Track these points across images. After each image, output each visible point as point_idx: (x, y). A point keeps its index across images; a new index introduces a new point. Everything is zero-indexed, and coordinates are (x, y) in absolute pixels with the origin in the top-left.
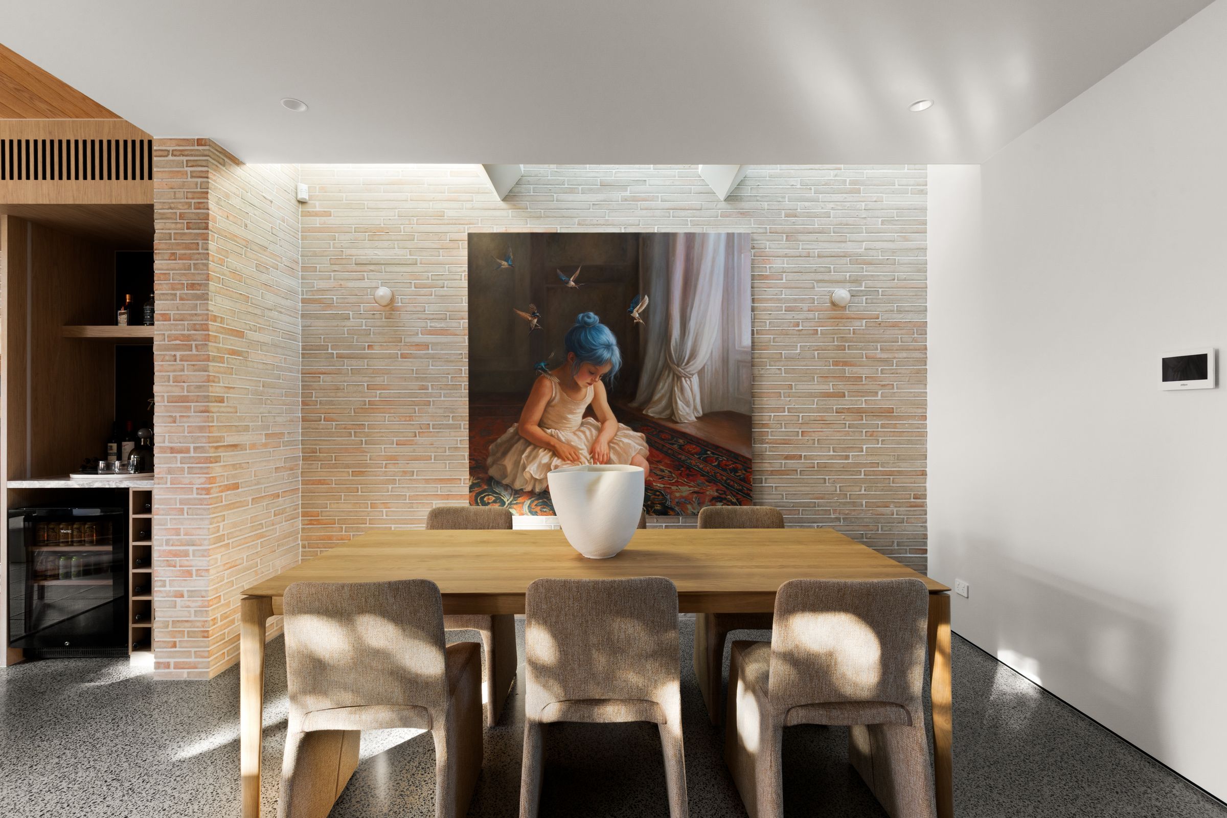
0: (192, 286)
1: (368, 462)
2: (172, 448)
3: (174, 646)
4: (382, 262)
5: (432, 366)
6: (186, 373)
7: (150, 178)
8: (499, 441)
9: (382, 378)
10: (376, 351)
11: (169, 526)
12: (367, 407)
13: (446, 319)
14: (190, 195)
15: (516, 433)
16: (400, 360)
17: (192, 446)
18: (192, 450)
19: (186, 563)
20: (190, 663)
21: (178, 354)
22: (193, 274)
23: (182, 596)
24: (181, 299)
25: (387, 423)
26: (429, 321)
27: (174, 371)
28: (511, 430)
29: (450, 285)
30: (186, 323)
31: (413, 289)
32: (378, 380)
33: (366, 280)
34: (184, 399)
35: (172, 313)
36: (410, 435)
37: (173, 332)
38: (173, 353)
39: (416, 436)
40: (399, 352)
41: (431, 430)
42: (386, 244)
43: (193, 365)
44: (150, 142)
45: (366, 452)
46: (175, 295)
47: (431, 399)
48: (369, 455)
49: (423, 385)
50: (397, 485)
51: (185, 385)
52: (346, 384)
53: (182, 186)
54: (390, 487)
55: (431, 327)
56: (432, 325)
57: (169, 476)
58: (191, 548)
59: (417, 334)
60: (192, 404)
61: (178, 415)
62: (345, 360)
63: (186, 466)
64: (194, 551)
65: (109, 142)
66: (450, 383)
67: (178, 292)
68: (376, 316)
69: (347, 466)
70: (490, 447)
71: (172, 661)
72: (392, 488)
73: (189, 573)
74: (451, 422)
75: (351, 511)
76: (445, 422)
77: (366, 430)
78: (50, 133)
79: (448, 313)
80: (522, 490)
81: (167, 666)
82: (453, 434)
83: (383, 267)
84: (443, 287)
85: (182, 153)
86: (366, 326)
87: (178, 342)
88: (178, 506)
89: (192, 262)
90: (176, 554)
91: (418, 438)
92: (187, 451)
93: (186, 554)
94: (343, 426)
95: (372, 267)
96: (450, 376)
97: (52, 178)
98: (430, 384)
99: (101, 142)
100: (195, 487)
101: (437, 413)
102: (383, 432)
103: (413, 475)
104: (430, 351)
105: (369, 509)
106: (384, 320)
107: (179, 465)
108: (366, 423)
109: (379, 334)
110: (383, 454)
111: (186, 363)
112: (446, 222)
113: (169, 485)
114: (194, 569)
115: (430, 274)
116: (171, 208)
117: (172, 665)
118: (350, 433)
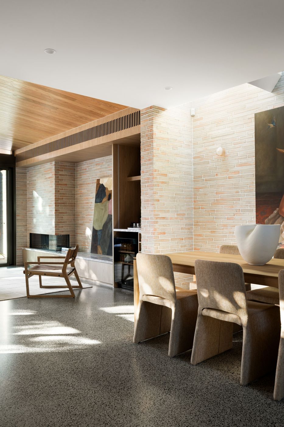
0: (149, 160)
1: (216, 227)
2: (145, 218)
4: (221, 135)
5: (241, 181)
6: (148, 191)
7: (140, 124)
8: (270, 217)
9: (221, 189)
10: (219, 176)
12: (216, 202)
13: (247, 158)
15: (278, 213)
16: (228, 179)
17: (150, 217)
21: (146, 184)
24: (147, 165)
25: (223, 209)
26: (239, 160)
27: (145, 191)
28: (275, 212)
30: (148, 173)
31: (233, 145)
33: (215, 145)
34: (148, 200)
35: (145, 170)
37: (145, 177)
39: (234, 215)
40: (228, 176)
41: (241, 212)
42: (222, 127)
43: (150, 188)
44: (140, 111)
45: (215, 222)
47: (240, 197)
48: (216, 224)
49: (237, 191)
50: (227, 238)
51: (148, 195)
52: (208, 192)
53: (147, 125)
55: (240, 162)
56: (241, 161)
57: (145, 228)
59: (235, 166)
60: (150, 202)
61: (146, 206)
62: (208, 181)
63: (148, 224)
66: (248, 189)
67: (146, 163)
68: (219, 161)
69: (209, 229)
70: (265, 221)
72: (225, 239)
74: (249, 208)
75: (210, 249)
76: (246, 208)
77: (216, 213)
79: (247, 155)
80: (281, 243)
83: (221, 137)
84: (245, 142)
85: (147, 113)
86: (215, 166)
87: (146, 180)
89: (149, 151)
91: (235, 216)
94: (207, 211)
95: (217, 139)
96: (248, 186)
98: (240, 190)
100: (151, 232)
101: (243, 204)
102: (221, 214)
103: (233, 234)
104: (240, 174)
105: (217, 249)
106: (222, 162)
108: (216, 209)
109: (220, 168)
110: (222, 223)
111: (148, 188)
113: (145, 231)
115: (239, 137)
116: (144, 133)
118: (210, 214)
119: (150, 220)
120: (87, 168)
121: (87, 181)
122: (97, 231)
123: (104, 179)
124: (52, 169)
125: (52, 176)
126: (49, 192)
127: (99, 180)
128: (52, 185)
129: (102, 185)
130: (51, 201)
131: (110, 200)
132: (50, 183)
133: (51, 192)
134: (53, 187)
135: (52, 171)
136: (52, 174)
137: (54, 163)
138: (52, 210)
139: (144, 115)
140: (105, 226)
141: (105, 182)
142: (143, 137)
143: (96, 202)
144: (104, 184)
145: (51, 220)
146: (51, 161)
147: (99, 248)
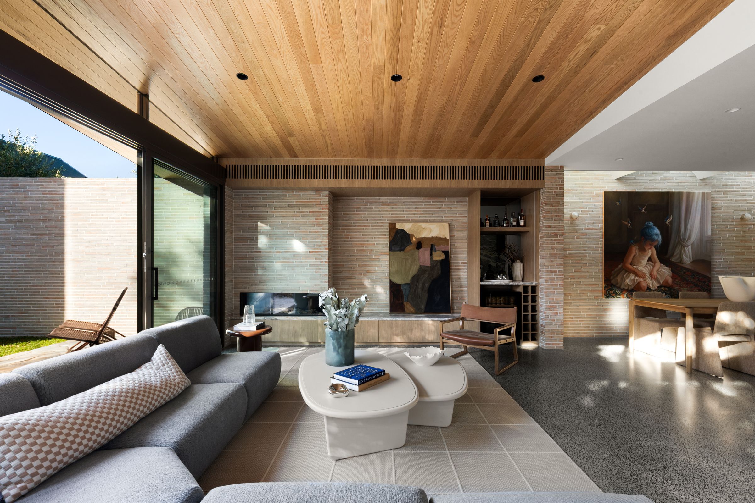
0: (558, 216)
2: (551, 271)
3: (552, 338)
5: (588, 241)
6: (556, 245)
7: (543, 179)
8: (615, 270)
11: (550, 297)
13: (593, 224)
14: (558, 185)
15: (622, 267)
16: (576, 239)
17: (558, 270)
18: (558, 271)
19: (556, 310)
20: (557, 343)
21: (553, 239)
22: (559, 212)
23: (554, 321)
24: (554, 220)
27: (552, 244)
28: (620, 266)
29: (595, 211)
30: (556, 228)
31: (581, 212)
32: (567, 247)
34: (556, 254)
35: (551, 225)
36: (579, 268)
37: (551, 231)
38: (551, 238)
40: (575, 236)
41: (588, 266)
42: (571, 195)
44: (544, 167)
47: (587, 254)
49: (584, 249)
51: (556, 249)
53: (555, 182)
54: (572, 287)
55: (588, 227)
57: (550, 280)
58: (557, 305)
59: (582, 229)
60: (558, 256)
61: (553, 259)
63: (556, 277)
64: (558, 305)
65: (530, 167)
66: (594, 248)
67: (553, 218)
68: (567, 223)
70: (612, 272)
71: (551, 343)
73: (557, 313)
74: (595, 263)
76: (592, 263)
78: (510, 164)
79: (594, 222)
80: (624, 289)
81: (549, 344)
82: (596, 267)
83: (570, 204)
84: (592, 212)
85: (555, 171)
87: (553, 235)
88: (553, 290)
89: (558, 208)
90: (552, 307)
91: (582, 269)
92: (556, 272)
93: (556, 307)
97: (510, 179)
98: (587, 249)
99: (527, 167)
100: (559, 284)
101: (589, 260)
103: (580, 283)
104: (587, 236)
106: (570, 224)
107: (553, 276)
109: (568, 229)
111: (556, 242)
112: (594, 187)
113: (550, 283)
114: (558, 312)
115: (587, 207)
116: (551, 189)
117: (551, 344)
119: (558, 273)
120: (361, 206)
121: (361, 223)
122: (399, 286)
123: (404, 224)
124: (321, 201)
125: (321, 210)
126: (311, 232)
127: (395, 224)
128: (321, 224)
129: (402, 230)
130: (317, 245)
131: (421, 249)
132: (315, 220)
133: (316, 232)
134: (321, 225)
135: (321, 204)
136: (321, 207)
137: (327, 193)
138: (319, 258)
139: (551, 172)
140: (416, 278)
141: (407, 227)
142: (548, 192)
143: (391, 250)
144: (405, 230)
145: (316, 272)
146: (318, 190)
147: (408, 306)
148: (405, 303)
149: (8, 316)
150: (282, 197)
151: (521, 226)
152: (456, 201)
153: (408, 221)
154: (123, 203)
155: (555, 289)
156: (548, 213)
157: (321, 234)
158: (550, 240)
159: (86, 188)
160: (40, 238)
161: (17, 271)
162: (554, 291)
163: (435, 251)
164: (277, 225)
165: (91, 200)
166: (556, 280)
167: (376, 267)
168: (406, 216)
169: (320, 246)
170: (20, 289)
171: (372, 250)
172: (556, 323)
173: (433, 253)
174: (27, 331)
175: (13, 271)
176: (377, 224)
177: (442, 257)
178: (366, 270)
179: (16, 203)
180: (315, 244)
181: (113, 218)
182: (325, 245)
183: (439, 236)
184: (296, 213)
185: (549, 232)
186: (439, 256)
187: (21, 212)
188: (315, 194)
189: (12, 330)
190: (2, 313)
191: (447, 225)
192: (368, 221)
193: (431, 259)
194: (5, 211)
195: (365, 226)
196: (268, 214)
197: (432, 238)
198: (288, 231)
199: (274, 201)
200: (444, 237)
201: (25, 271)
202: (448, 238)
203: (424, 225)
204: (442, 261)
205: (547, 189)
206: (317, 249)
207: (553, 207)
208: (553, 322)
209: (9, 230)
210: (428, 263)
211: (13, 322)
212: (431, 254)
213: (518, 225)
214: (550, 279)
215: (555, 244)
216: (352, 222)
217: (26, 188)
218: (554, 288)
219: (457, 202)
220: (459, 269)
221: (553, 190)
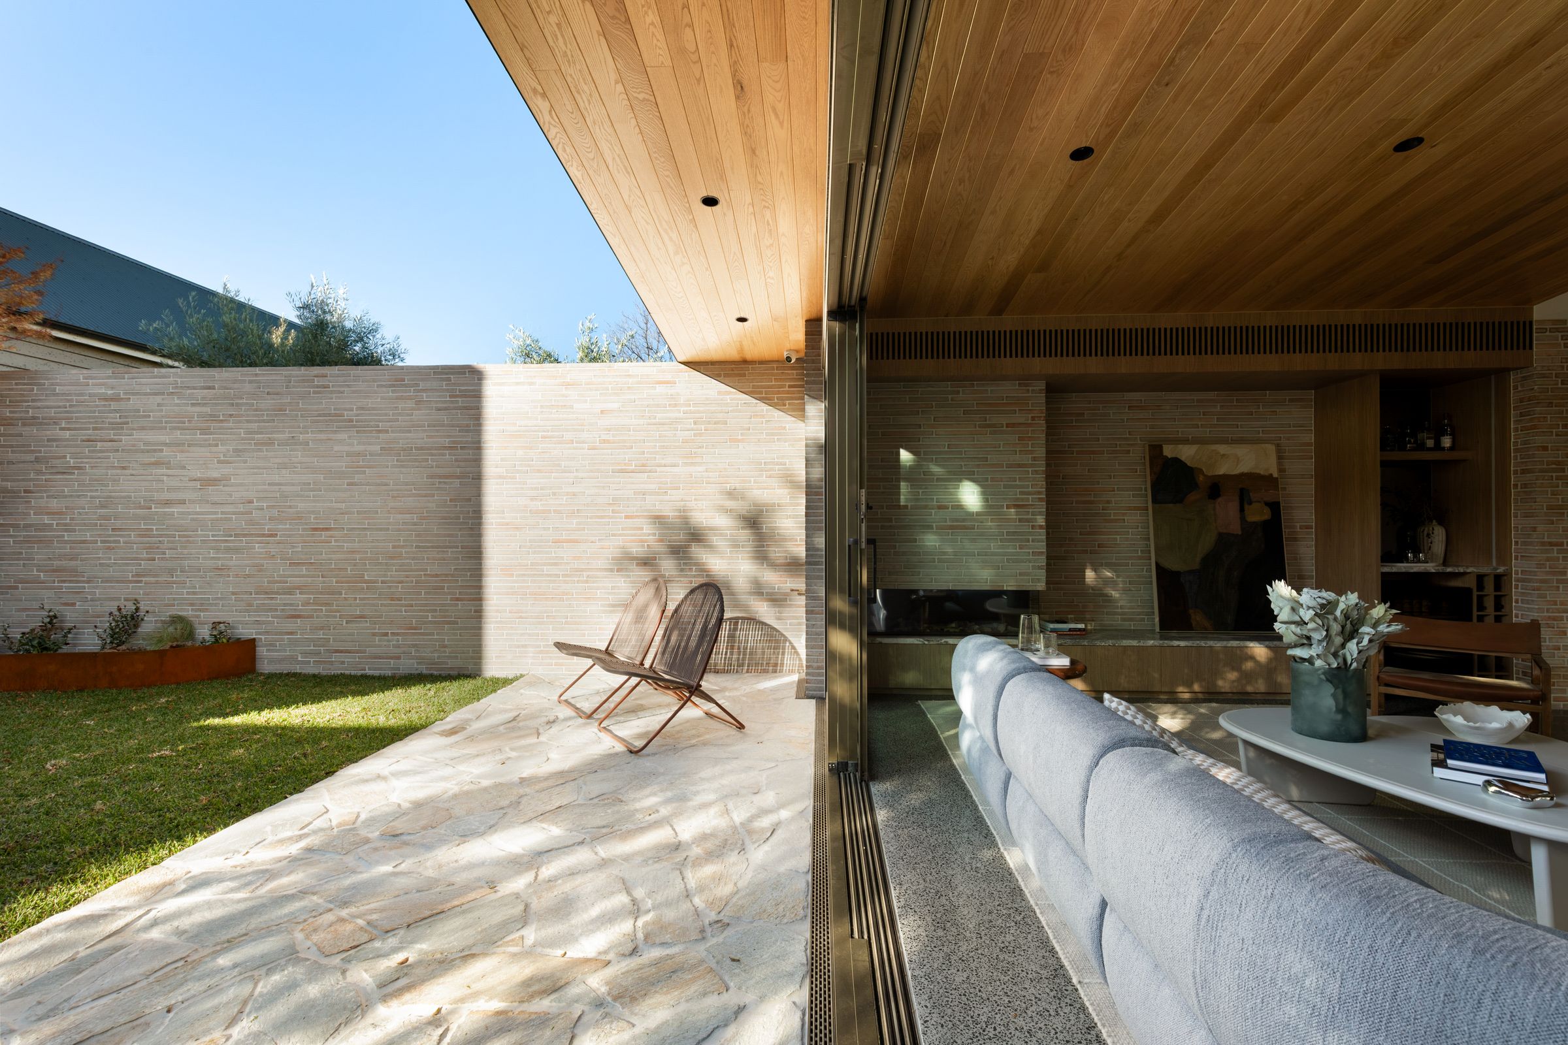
0: (1564, 426)
2: (1550, 543)
6: (1560, 488)
7: (1531, 348)
11: (1548, 599)
14: (1564, 361)
17: (1565, 541)
18: (1565, 544)
19: (1562, 626)
21: (1554, 475)
22: (1566, 418)
23: (1559, 649)
24: (1557, 435)
27: (1552, 487)
30: (1560, 452)
34: (1560, 507)
35: (1550, 445)
37: (1550, 459)
38: (1551, 474)
44: (1531, 323)
46: (1552, 432)
58: (1565, 615)
61: (1555, 519)
65: (1501, 322)
73: (1564, 633)
78: (1456, 318)
85: (1557, 330)
87: (1554, 466)
88: (1555, 584)
90: (1554, 619)
92: (1562, 545)
93: (1562, 619)
97: (1457, 349)
99: (1494, 323)
107: (1556, 555)
111: (1560, 482)
113: (1548, 569)
119: (1565, 547)
120: (1086, 412)
121: (1086, 446)
122: (1177, 574)
123: (1180, 446)
124: (1030, 402)
125: (1030, 422)
126: (1009, 466)
127: (1161, 447)
128: (1030, 449)
129: (1176, 460)
130: (1021, 493)
131: (1220, 500)
132: (1017, 442)
133: (1020, 466)
134: (1031, 452)
135: (1030, 408)
136: (1030, 416)
137: (1042, 385)
138: (1027, 519)
139: (1548, 333)
140: (1211, 560)
141: (1187, 453)
142: (1544, 376)
143: (1154, 501)
144: (1183, 459)
145: (1020, 548)
146: (1025, 379)
147: (1197, 617)
148: (1191, 611)
149: (386, 634)
150: (950, 396)
151: (1443, 449)
152: (1287, 398)
153: (1186, 441)
154: (602, 412)
155: (1558, 581)
156: (1542, 420)
157: (1030, 469)
158: (1546, 478)
159: (531, 384)
160: (445, 483)
161: (403, 547)
162: (1559, 587)
163: (1250, 503)
164: (940, 453)
165: (542, 407)
166: (1561, 562)
167: (1118, 537)
168: (1180, 430)
169: (1029, 493)
170: (407, 582)
171: (1108, 502)
172: (1563, 655)
173: (1246, 507)
174: (420, 663)
175: (394, 547)
176: (1118, 449)
177: (1266, 515)
178: (1097, 543)
179: (399, 414)
180: (1018, 490)
181: (583, 442)
182: (1039, 493)
183: (1258, 471)
184: (978, 429)
185: (1545, 460)
186: (1258, 514)
187: (410, 432)
188: (1017, 387)
189: (392, 661)
190: (375, 629)
191: (1271, 448)
192: (1100, 442)
193: (1243, 519)
194: (380, 432)
195: (1093, 452)
196: (922, 429)
197: (1242, 475)
198: (963, 463)
199: (934, 403)
200: (1267, 474)
201: (417, 547)
202: (1275, 475)
203: (1222, 449)
204: (1265, 523)
205: (1539, 368)
206: (1022, 500)
207: (1554, 408)
208: (1556, 652)
209: (388, 467)
210: (1236, 528)
211: (394, 646)
212: (1242, 510)
213: (1438, 447)
214: (1548, 559)
215: (1558, 487)
216: (1067, 443)
217: (418, 385)
218: (1557, 579)
219: (1291, 400)
220: (1295, 539)
221: (1554, 372)
